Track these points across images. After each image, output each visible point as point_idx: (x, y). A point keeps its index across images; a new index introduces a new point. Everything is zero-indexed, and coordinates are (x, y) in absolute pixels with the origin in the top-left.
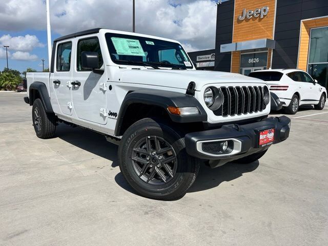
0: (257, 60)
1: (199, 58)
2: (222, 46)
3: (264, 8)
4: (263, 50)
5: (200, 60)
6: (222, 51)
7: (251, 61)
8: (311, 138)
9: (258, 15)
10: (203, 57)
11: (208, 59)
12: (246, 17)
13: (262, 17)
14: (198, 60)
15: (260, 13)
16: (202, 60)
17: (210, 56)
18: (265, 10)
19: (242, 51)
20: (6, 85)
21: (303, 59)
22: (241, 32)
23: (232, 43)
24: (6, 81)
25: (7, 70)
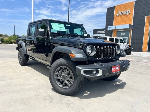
0: (125, 34)
1: (99, 32)
2: (108, 27)
3: (128, 11)
4: (127, 29)
5: (99, 33)
6: (108, 29)
7: (122, 34)
8: (144, 71)
9: (126, 14)
10: (100, 32)
11: (103, 33)
12: (120, 14)
13: (127, 14)
14: (98, 33)
15: (126, 13)
16: (100, 33)
17: (104, 31)
18: (129, 11)
19: (118, 30)
20: (13, 42)
21: (147, 34)
22: (117, 21)
23: (113, 26)
24: (13, 40)
25: (14, 35)
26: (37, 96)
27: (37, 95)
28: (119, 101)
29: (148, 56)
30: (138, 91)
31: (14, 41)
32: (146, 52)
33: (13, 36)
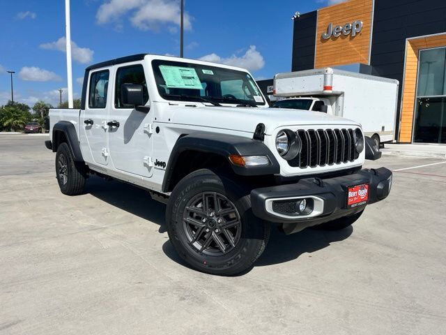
1: (270, 89)
3: (356, 23)
5: (271, 91)
8: (415, 199)
9: (349, 32)
12: (332, 34)
13: (354, 34)
14: (269, 91)
15: (351, 30)
18: (357, 26)
20: (9, 124)
21: (410, 91)
22: (325, 54)
23: (313, 68)
24: (9, 118)
25: (11, 104)
26: (135, 283)
27: (135, 281)
28: (370, 285)
29: (417, 154)
30: (415, 253)
31: (10, 120)
32: (410, 143)
33: (6, 106)
